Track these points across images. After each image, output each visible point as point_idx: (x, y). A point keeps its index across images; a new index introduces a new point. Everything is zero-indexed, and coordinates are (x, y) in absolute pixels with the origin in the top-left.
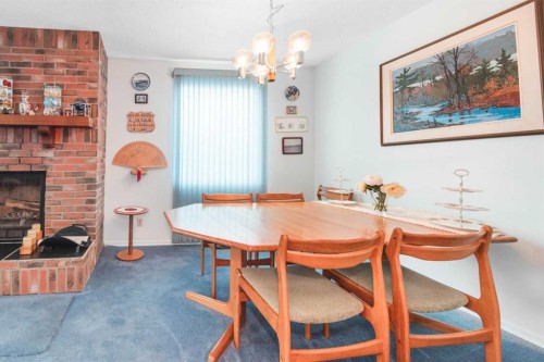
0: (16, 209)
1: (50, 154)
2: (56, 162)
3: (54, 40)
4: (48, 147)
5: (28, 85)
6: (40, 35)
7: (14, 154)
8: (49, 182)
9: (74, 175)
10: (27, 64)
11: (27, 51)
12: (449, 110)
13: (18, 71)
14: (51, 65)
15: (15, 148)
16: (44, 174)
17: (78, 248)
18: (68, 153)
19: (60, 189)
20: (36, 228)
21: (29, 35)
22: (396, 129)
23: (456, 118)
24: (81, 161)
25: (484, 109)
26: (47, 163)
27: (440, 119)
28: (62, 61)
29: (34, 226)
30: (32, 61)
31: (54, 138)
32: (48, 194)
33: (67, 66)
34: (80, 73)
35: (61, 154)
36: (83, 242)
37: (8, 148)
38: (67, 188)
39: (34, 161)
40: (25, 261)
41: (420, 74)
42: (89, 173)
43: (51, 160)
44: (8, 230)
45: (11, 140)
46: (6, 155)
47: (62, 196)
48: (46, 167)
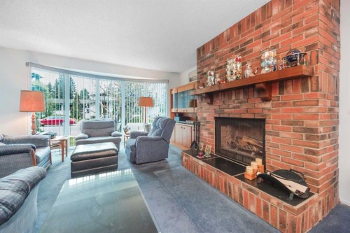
0: (249, 143)
1: (268, 105)
2: (274, 112)
3: (269, 10)
4: (266, 100)
5: (251, 56)
6: (259, 14)
7: (244, 107)
8: (268, 127)
9: (291, 123)
10: (251, 41)
11: (250, 32)
13: (244, 49)
14: (268, 33)
15: (245, 102)
16: (263, 121)
17: (292, 195)
18: (285, 104)
19: (277, 135)
20: (259, 161)
24: (298, 111)
26: (266, 112)
28: (277, 24)
29: (257, 159)
30: (253, 37)
31: (271, 92)
32: (267, 137)
33: (282, 26)
34: (295, 26)
35: (277, 105)
36: (298, 191)
37: (240, 103)
38: (283, 134)
39: (256, 111)
40: (246, 184)
42: (309, 123)
43: (269, 110)
44: (243, 156)
45: (241, 97)
46: (239, 107)
47: (280, 141)
48: (265, 115)
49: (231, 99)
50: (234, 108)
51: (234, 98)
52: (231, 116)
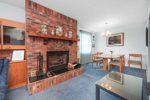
1: (70, 47)
2: (71, 49)
3: (70, 20)
4: (70, 45)
6: (67, 18)
7: (63, 47)
8: (70, 53)
9: (74, 51)
10: (65, 25)
11: (65, 21)
12: (115, 43)
14: (70, 26)
16: (68, 52)
18: (73, 47)
21: (65, 17)
22: (109, 44)
23: (115, 44)
24: (75, 48)
25: (118, 43)
26: (69, 49)
27: (114, 44)
30: (66, 24)
32: (70, 56)
33: (72, 27)
34: (74, 29)
37: (62, 45)
38: (73, 54)
39: (67, 48)
40: (74, 70)
41: (112, 38)
42: (76, 51)
45: (62, 43)
46: (61, 47)
47: (72, 56)
48: (69, 50)
49: (58, 43)
50: (59, 47)
51: (59, 43)
52: (58, 50)
